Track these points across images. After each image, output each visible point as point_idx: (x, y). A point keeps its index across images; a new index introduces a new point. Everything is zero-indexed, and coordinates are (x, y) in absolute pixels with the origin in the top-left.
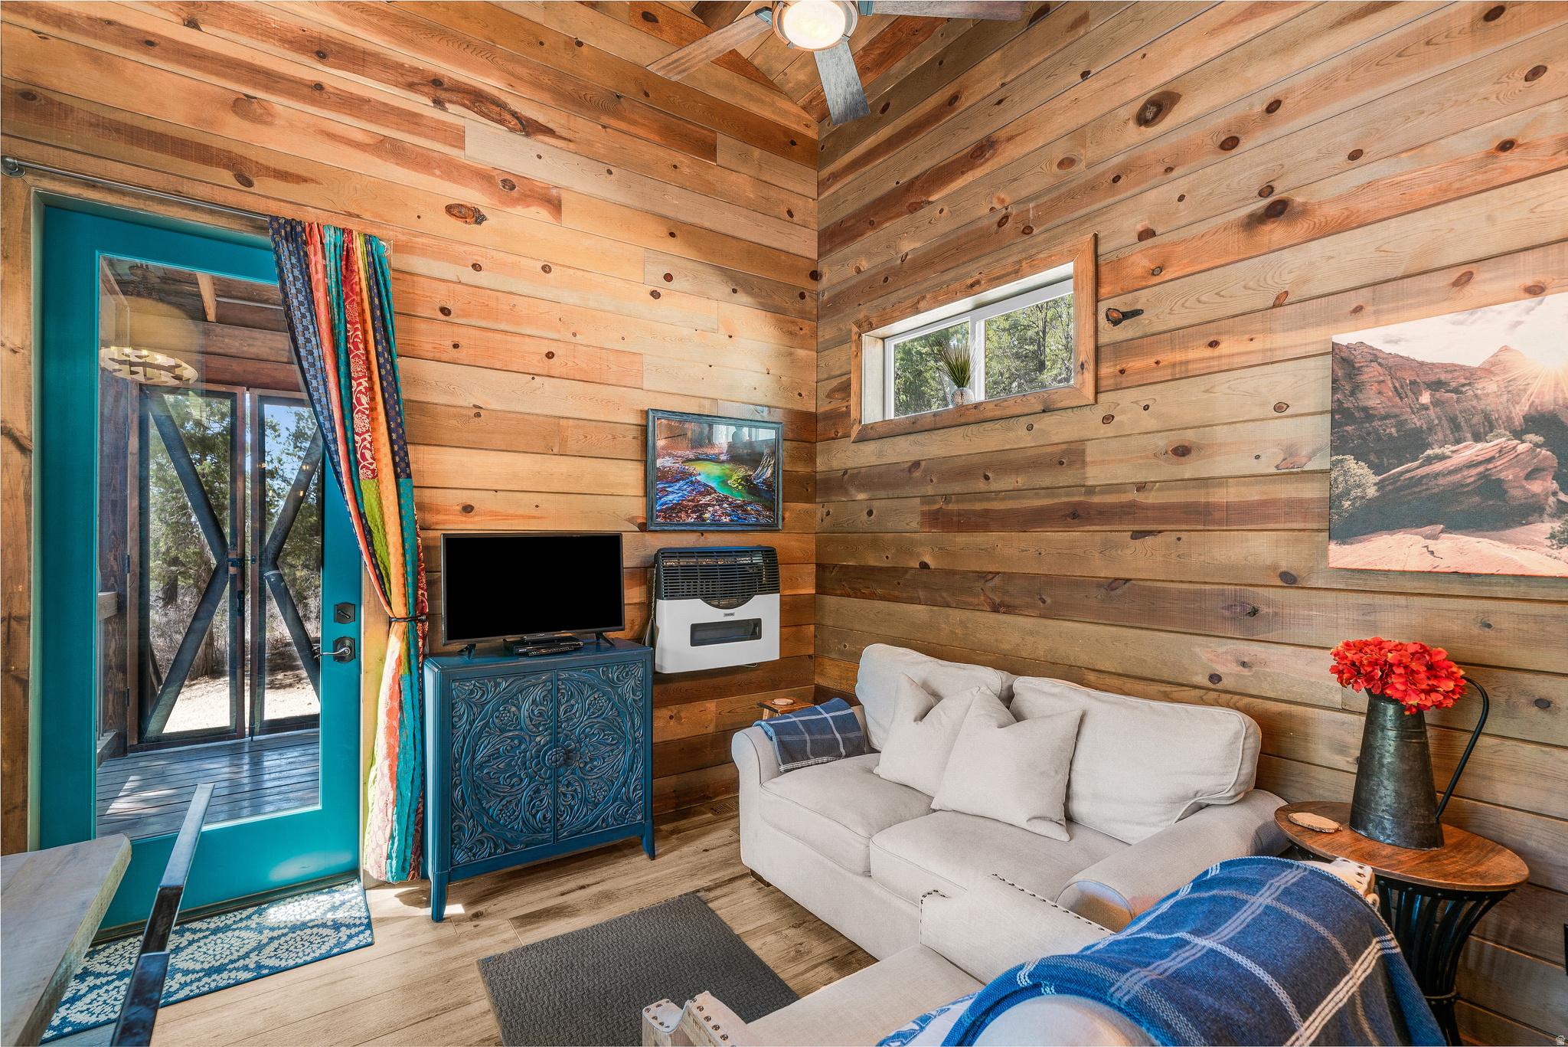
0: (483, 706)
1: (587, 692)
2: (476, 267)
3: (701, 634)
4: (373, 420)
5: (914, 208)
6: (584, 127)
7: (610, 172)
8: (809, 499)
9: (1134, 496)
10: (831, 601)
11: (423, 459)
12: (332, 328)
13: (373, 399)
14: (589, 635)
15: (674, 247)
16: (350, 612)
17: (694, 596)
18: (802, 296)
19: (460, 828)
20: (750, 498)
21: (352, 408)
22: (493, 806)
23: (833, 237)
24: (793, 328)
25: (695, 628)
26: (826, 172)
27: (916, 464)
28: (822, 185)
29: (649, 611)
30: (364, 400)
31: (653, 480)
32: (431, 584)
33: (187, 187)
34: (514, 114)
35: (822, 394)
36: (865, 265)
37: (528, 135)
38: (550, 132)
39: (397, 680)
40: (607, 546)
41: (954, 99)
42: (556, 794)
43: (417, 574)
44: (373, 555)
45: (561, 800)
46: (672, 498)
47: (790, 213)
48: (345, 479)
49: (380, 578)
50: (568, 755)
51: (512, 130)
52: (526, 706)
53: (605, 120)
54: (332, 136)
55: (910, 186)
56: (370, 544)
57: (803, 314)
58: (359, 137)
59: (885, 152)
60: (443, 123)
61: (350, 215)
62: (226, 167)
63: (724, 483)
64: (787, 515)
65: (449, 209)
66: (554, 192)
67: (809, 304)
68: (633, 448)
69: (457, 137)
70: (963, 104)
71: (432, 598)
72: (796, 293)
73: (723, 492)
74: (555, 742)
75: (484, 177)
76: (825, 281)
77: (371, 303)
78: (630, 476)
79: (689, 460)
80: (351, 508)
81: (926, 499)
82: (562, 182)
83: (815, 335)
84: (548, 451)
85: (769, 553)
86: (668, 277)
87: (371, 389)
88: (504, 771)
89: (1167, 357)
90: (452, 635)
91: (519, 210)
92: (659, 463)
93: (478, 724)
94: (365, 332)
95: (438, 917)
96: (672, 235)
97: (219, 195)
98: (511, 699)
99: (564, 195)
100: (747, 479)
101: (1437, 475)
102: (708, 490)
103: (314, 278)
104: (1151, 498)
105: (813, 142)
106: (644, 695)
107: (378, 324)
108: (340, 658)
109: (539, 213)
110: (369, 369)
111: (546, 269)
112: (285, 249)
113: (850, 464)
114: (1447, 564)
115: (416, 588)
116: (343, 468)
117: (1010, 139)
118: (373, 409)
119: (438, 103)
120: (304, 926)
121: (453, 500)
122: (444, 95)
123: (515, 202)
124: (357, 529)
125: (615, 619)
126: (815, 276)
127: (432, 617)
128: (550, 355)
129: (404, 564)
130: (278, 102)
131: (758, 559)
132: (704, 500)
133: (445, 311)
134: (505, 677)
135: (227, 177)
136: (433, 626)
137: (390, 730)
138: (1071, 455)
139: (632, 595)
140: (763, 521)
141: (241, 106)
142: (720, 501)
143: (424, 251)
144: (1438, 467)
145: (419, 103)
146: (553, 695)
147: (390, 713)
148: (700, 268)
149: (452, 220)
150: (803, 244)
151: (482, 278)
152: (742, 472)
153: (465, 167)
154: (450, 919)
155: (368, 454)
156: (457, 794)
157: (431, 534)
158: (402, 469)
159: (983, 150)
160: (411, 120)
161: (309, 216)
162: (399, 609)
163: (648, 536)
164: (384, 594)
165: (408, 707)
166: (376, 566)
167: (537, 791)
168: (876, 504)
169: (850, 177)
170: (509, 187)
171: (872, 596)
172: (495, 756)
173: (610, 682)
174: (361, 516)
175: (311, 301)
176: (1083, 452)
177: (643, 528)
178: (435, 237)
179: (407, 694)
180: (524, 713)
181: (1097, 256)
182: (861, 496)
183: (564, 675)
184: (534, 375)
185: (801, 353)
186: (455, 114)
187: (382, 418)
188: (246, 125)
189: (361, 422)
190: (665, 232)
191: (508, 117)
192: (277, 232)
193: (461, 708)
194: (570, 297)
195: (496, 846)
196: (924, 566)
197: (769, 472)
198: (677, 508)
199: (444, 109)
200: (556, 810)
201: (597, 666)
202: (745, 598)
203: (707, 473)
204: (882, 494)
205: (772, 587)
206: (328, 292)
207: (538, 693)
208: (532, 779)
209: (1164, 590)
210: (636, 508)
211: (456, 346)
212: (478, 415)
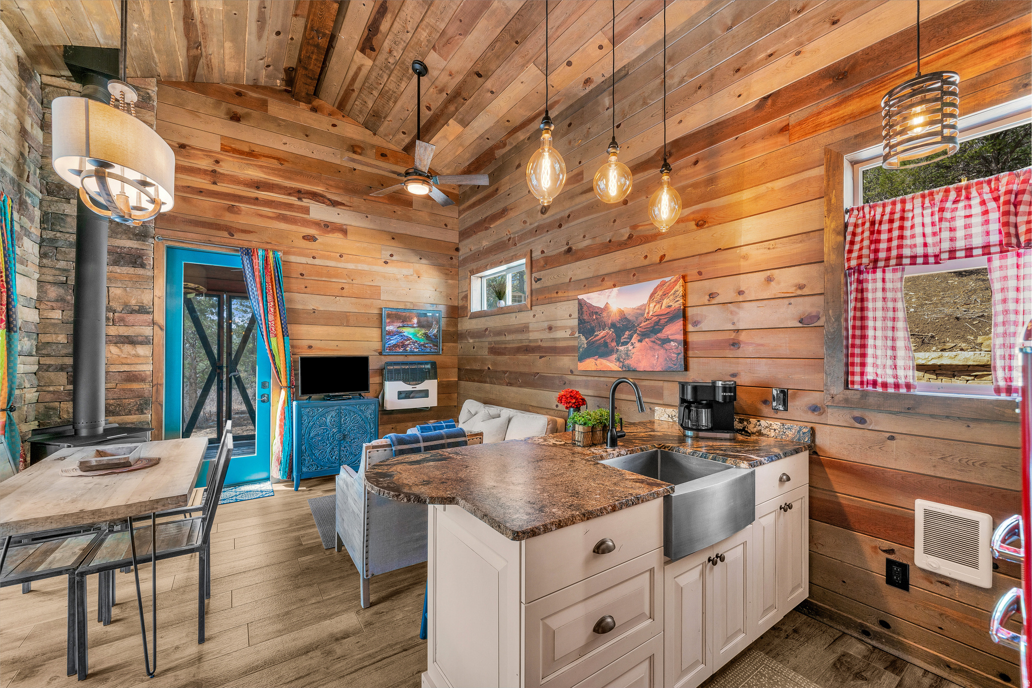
0: (313, 417)
1: (352, 414)
2: (314, 258)
3: (403, 395)
4: (275, 316)
5: (487, 229)
6: (356, 201)
7: (367, 217)
8: (455, 342)
9: (540, 343)
10: (462, 383)
11: (294, 329)
12: (261, 284)
13: (275, 309)
14: (356, 394)
15: (393, 243)
16: (267, 384)
17: (400, 380)
18: (451, 258)
19: (304, 459)
20: (427, 342)
21: (268, 313)
22: (317, 453)
23: (465, 234)
24: (447, 272)
25: (400, 393)
26: (462, 207)
27: (487, 329)
28: (460, 213)
29: (382, 385)
30: (272, 309)
31: (385, 335)
32: (296, 375)
33: (212, 239)
34: (329, 199)
35: (460, 298)
36: (473, 248)
37: (334, 206)
38: (343, 204)
39: (283, 408)
40: (363, 361)
41: (497, 190)
42: (340, 450)
43: (291, 371)
44: (275, 364)
45: (342, 453)
46: (393, 342)
47: (446, 225)
48: (265, 337)
49: (277, 372)
50: (345, 437)
51: (328, 205)
52: (329, 418)
53: (365, 197)
54: (261, 216)
55: (485, 220)
56: (274, 360)
57: (452, 266)
58: (271, 215)
59: (479, 205)
60: (302, 206)
61: (268, 243)
62: (225, 230)
63: (415, 336)
64: (444, 348)
65: (304, 237)
66: (345, 227)
67: (455, 261)
68: (377, 323)
69: (306, 210)
70: (501, 192)
71: (297, 380)
72: (449, 258)
73: (414, 339)
74: (340, 431)
75: (317, 224)
76: (461, 253)
77: (275, 275)
78: (375, 333)
79: (399, 327)
80: (267, 347)
81: (490, 343)
82: (346, 223)
83: (457, 274)
84: (341, 325)
85: (434, 364)
86: (392, 255)
87: (275, 305)
88: (321, 441)
89: (548, 296)
90: (303, 393)
91: (330, 235)
92: (387, 328)
93: (311, 423)
94: (272, 286)
95: (297, 490)
96: (393, 239)
97: (223, 240)
98: (323, 415)
99: (349, 228)
100: (425, 334)
101: (597, 340)
102: (409, 339)
103: (255, 267)
104: (544, 344)
105: (457, 195)
106: (375, 416)
107: (277, 282)
108: (263, 401)
109: (339, 235)
110: (274, 298)
111: (341, 256)
112: (245, 258)
113: (468, 328)
114: (599, 368)
115: (291, 376)
116: (264, 334)
117: (511, 209)
118: (275, 312)
119: (300, 199)
120: (250, 491)
121: (306, 343)
122: (301, 196)
123: (329, 232)
124: (269, 355)
125: (366, 388)
126: (457, 250)
127: (296, 387)
128: (343, 289)
129: (286, 367)
130: (243, 206)
131: (429, 366)
132: (407, 343)
133: (302, 275)
134: (321, 407)
135: (226, 234)
136: (297, 390)
137: (281, 426)
138: (524, 329)
139: (373, 380)
140: (432, 350)
141: (231, 209)
142: (414, 343)
143: (294, 254)
144: (597, 338)
145: (293, 200)
146: (339, 414)
147: (281, 420)
148: (406, 250)
149: (305, 241)
150: (452, 237)
151: (317, 262)
152: (423, 331)
153: (309, 221)
154: (300, 491)
155: (273, 329)
156: (303, 447)
157: (296, 356)
158: (285, 333)
159: (504, 212)
160: (290, 206)
161: (253, 245)
162: (284, 383)
163: (383, 357)
164: (279, 378)
165: (287, 418)
166: (276, 368)
167: (333, 449)
168: (476, 344)
169: (467, 213)
170: (327, 227)
171: (474, 381)
172: (317, 435)
173: (361, 410)
174: (271, 350)
175: (254, 275)
176: (528, 327)
177: (380, 354)
178: (298, 248)
179: (287, 414)
180: (328, 420)
181: (531, 257)
182: (471, 341)
183: (343, 407)
184: (336, 296)
185: (450, 281)
186: (306, 202)
187: (278, 316)
188: (232, 215)
189: (271, 317)
190: (390, 238)
191: (326, 201)
192: (242, 253)
193: (305, 417)
194: (351, 266)
195: (318, 467)
196: (489, 368)
197: (436, 330)
198: (396, 346)
199: (302, 201)
200: (340, 456)
201: (356, 405)
202: (422, 381)
203: (408, 332)
204: (477, 340)
205: (435, 377)
206: (259, 272)
207: (333, 413)
208: (331, 444)
209: (546, 376)
210: (377, 345)
211: (306, 287)
212: (314, 312)
